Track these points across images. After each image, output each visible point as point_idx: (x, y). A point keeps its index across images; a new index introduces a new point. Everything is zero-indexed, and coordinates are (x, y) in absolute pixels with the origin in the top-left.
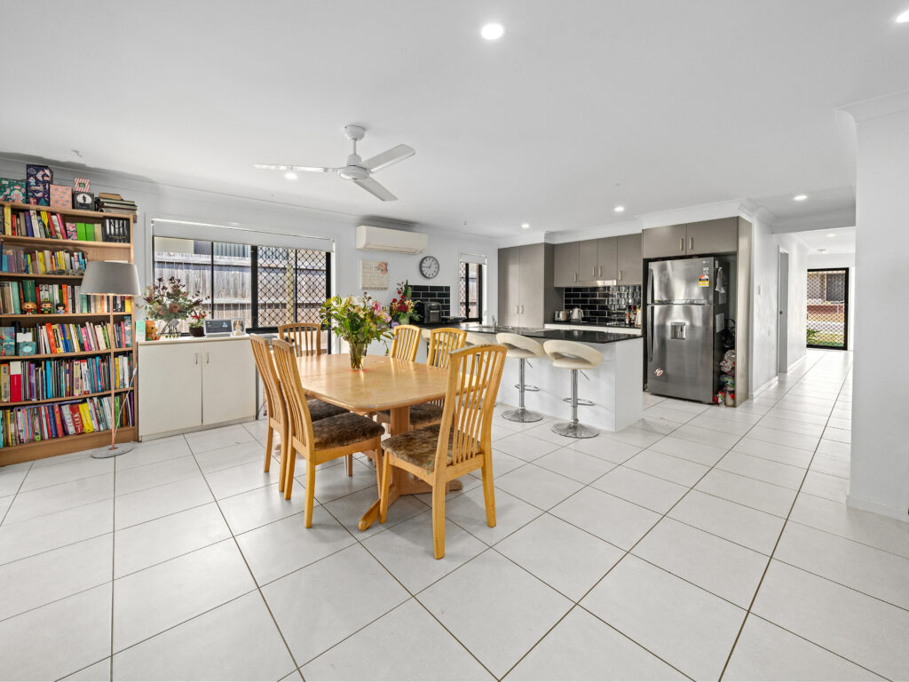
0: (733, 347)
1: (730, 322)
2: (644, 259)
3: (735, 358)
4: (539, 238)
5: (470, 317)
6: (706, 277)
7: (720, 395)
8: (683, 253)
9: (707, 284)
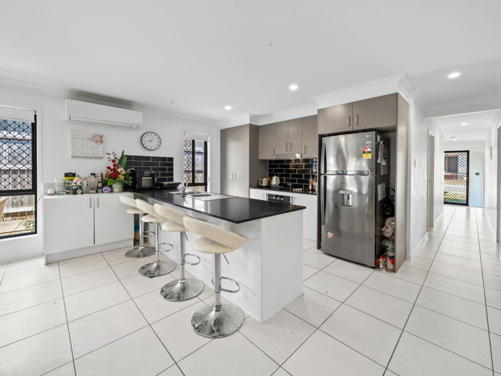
0: (393, 214)
1: (391, 191)
2: (319, 135)
3: (395, 225)
4: (245, 120)
5: (196, 182)
6: (369, 150)
7: (381, 260)
8: (350, 129)
9: (370, 156)
